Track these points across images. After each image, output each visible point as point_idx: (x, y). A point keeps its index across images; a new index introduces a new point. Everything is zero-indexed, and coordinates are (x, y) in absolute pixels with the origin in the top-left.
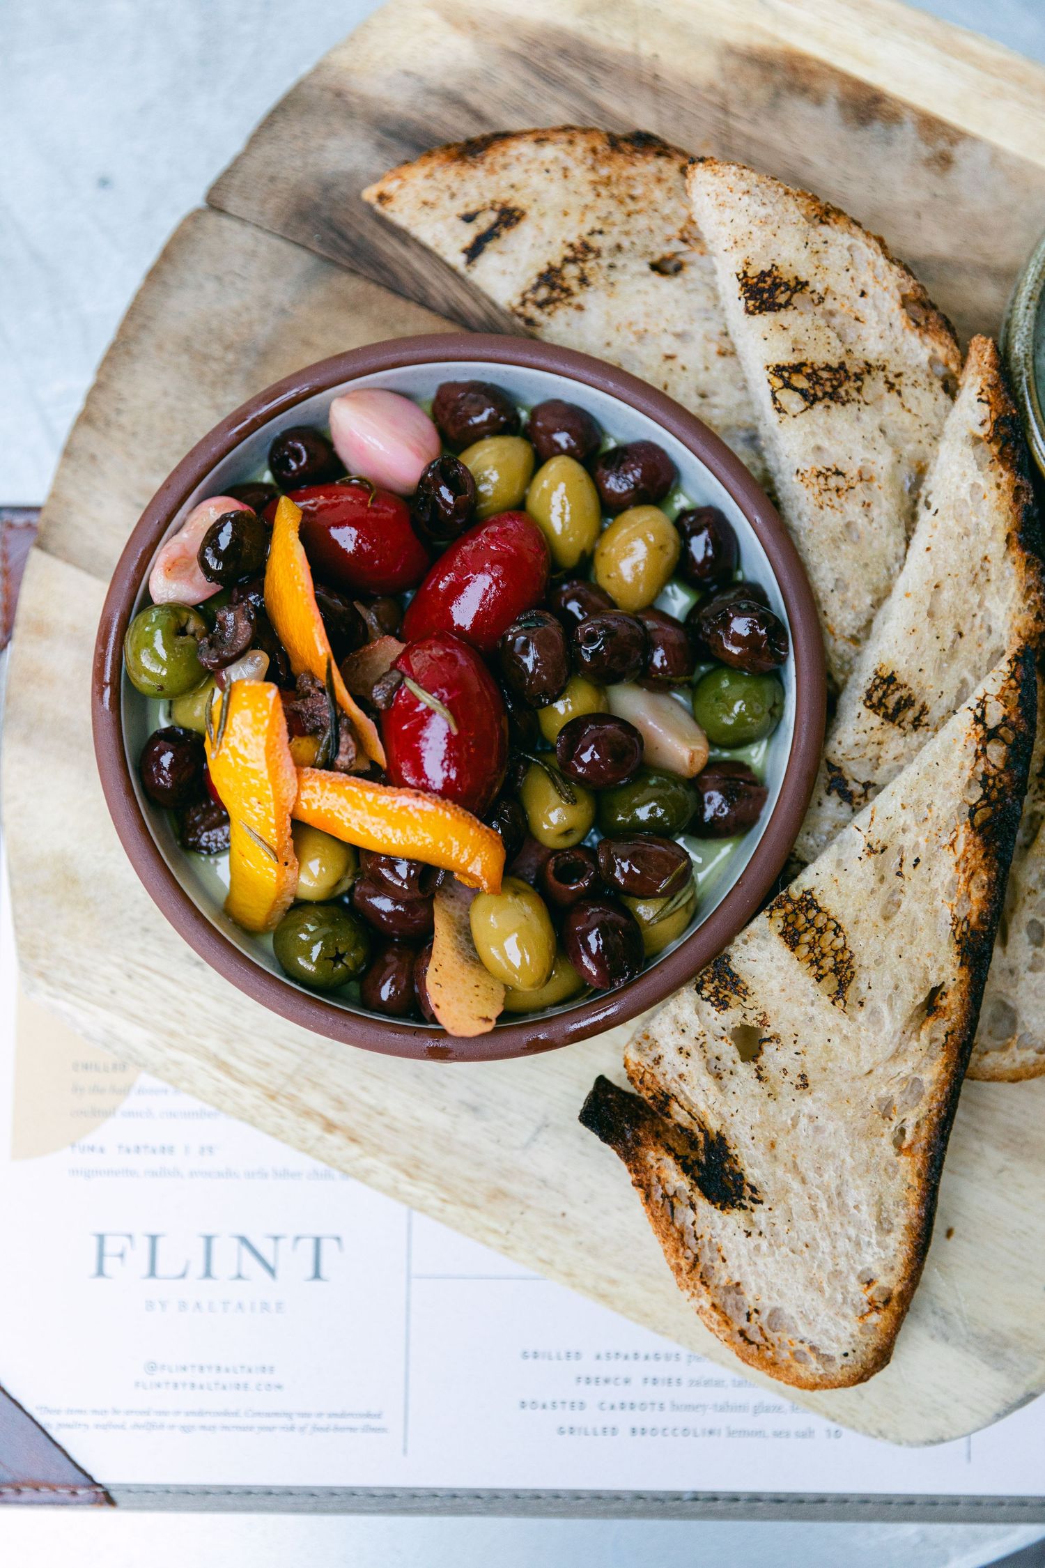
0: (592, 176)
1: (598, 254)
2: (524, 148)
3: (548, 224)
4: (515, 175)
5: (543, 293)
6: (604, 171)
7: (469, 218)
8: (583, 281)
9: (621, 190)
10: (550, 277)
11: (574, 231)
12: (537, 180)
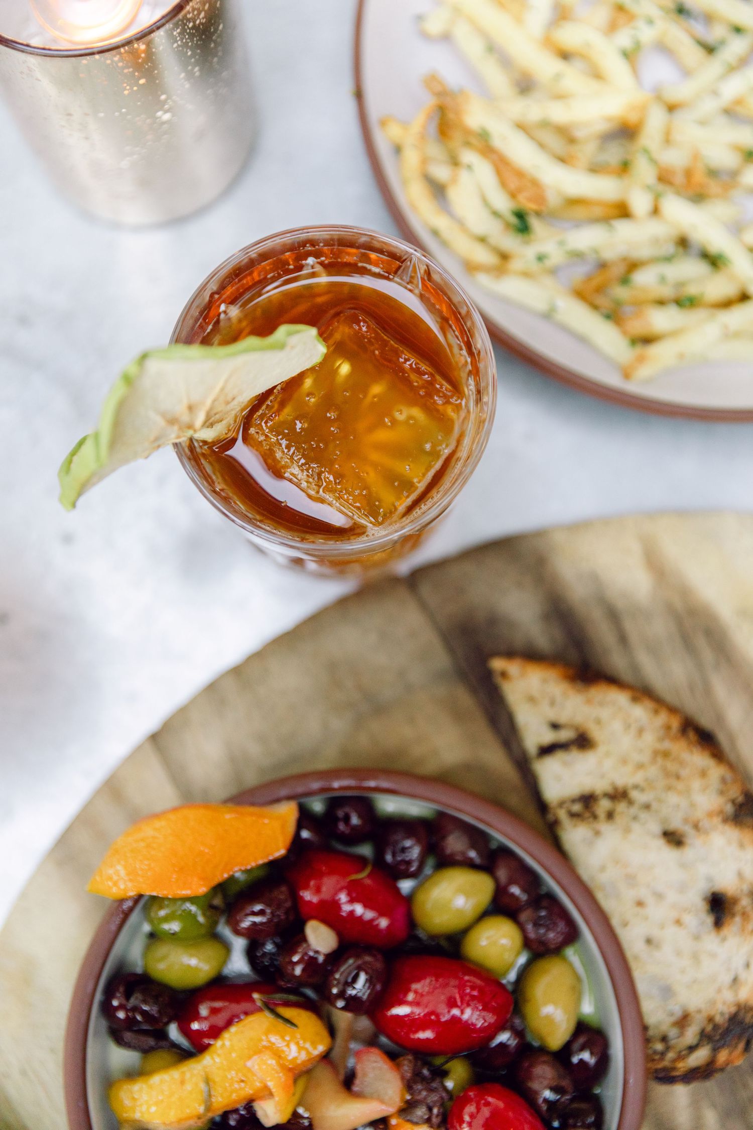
0: (658, 746)
1: (631, 803)
2: (620, 698)
3: (608, 764)
4: (605, 713)
5: (577, 808)
6: (667, 745)
7: (555, 726)
8: (610, 815)
9: (671, 766)
10: (588, 800)
11: (623, 778)
12: (617, 726)
